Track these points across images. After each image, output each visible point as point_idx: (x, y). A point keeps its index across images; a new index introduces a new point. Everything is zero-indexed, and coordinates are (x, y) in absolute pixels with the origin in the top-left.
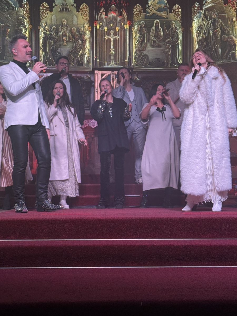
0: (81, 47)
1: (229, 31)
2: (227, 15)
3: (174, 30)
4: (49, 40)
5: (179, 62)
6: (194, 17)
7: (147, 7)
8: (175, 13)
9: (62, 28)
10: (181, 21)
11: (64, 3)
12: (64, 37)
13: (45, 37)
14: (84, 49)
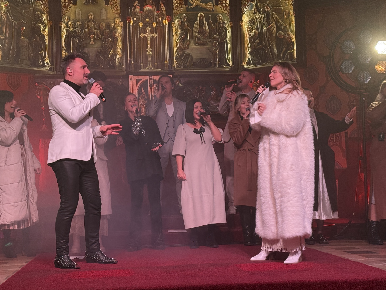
0: (111, 46)
1: (285, 27)
2: (282, 8)
3: (222, 25)
4: (73, 39)
5: (228, 62)
6: (244, 10)
8: (222, 5)
9: (89, 23)
10: (229, 14)
12: (91, 35)
13: (68, 34)
14: (115, 49)
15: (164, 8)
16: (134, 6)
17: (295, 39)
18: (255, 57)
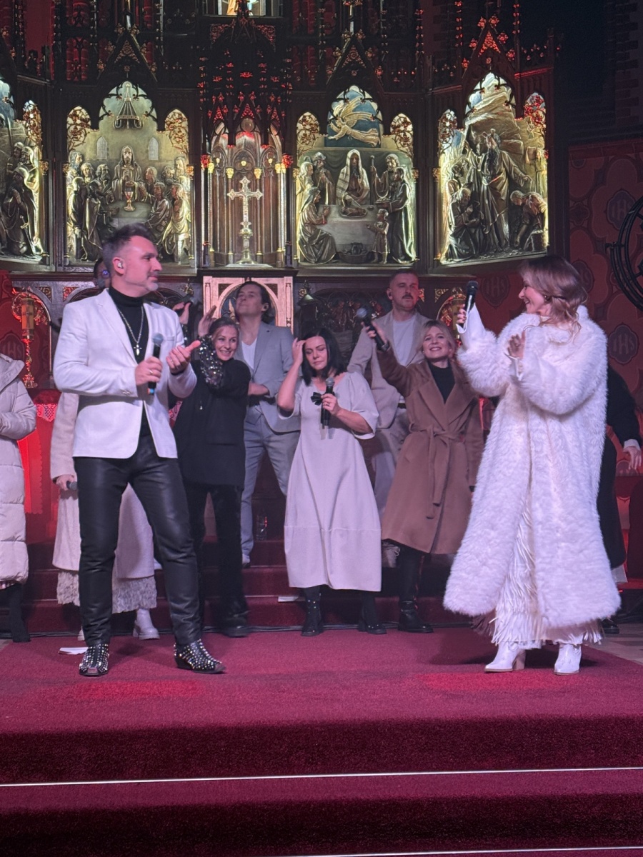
0: (169, 215)
1: (526, 182)
2: (522, 143)
3: (396, 175)
4: (90, 199)
5: (408, 252)
7: (331, 120)
8: (397, 135)
9: (123, 168)
10: (411, 153)
11: (128, 109)
12: (127, 191)
13: (81, 189)
14: (176, 221)
15: (276, 139)
16: (216, 134)
17: (546, 207)
18: (463, 243)
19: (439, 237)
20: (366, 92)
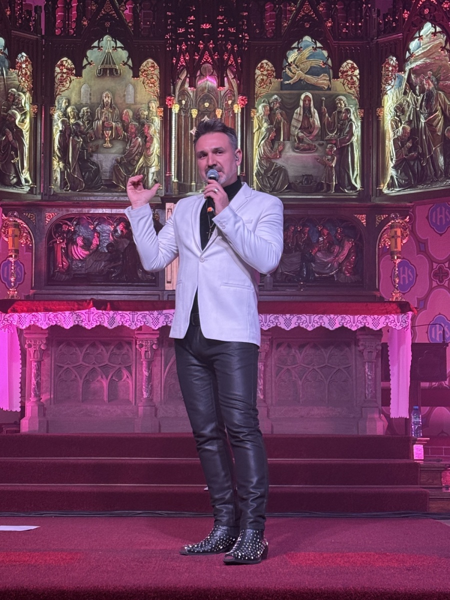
0: (141, 151)
3: (344, 115)
4: (73, 138)
5: (353, 182)
7: (286, 66)
8: (345, 79)
9: (103, 110)
10: (358, 95)
11: (108, 59)
12: (106, 131)
13: (65, 130)
14: (148, 157)
16: (180, 79)
18: (403, 174)
19: (382, 169)
20: (317, 42)
